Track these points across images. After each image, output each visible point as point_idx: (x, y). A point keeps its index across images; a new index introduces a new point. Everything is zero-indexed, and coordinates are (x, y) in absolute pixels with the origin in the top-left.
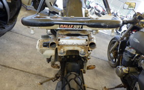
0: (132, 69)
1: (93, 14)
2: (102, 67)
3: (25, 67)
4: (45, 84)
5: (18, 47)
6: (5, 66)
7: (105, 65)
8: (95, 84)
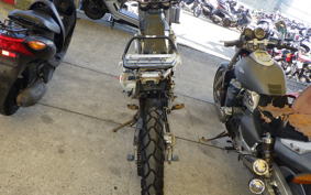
0: (237, 110)
1: (199, 14)
2: (203, 112)
3: (91, 111)
4: (119, 132)
5: (75, 85)
6: (65, 110)
7: (208, 109)
8: (189, 134)
